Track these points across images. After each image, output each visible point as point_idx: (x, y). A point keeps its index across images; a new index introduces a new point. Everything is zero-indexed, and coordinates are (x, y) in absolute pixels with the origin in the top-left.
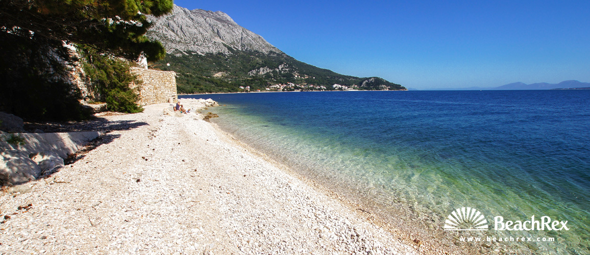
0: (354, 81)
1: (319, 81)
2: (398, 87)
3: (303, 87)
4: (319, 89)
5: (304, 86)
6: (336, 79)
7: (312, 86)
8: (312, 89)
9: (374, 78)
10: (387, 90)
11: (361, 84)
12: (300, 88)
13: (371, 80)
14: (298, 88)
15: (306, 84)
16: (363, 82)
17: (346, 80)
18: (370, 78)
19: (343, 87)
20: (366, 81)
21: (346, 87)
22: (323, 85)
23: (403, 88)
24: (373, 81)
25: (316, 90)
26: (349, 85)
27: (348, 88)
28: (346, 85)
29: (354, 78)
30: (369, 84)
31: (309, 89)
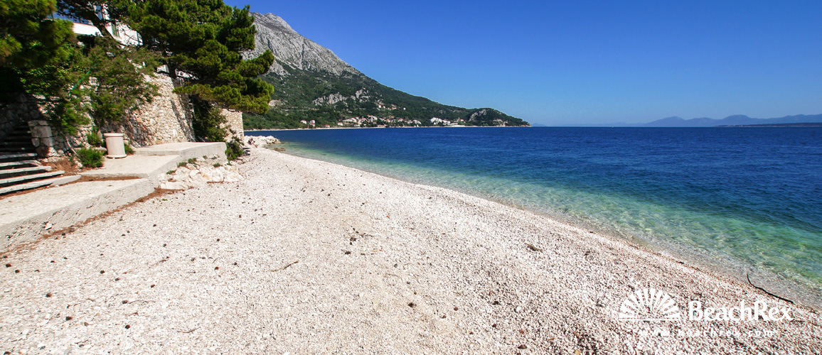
0: (460, 113)
1: (412, 113)
2: (518, 122)
3: (389, 121)
4: (412, 125)
5: (391, 119)
6: (435, 111)
7: (401, 120)
8: (401, 124)
9: (486, 109)
10: (504, 126)
11: (469, 117)
12: (385, 123)
13: (482, 112)
14: (382, 123)
15: (393, 117)
16: (471, 114)
17: (448, 112)
18: (481, 110)
19: (445, 121)
20: (476, 114)
21: (449, 122)
22: (417, 118)
23: (526, 123)
24: (485, 114)
25: (408, 125)
26: (452, 119)
27: (451, 122)
28: (448, 119)
29: (459, 109)
30: (480, 117)
31: (397, 124)
